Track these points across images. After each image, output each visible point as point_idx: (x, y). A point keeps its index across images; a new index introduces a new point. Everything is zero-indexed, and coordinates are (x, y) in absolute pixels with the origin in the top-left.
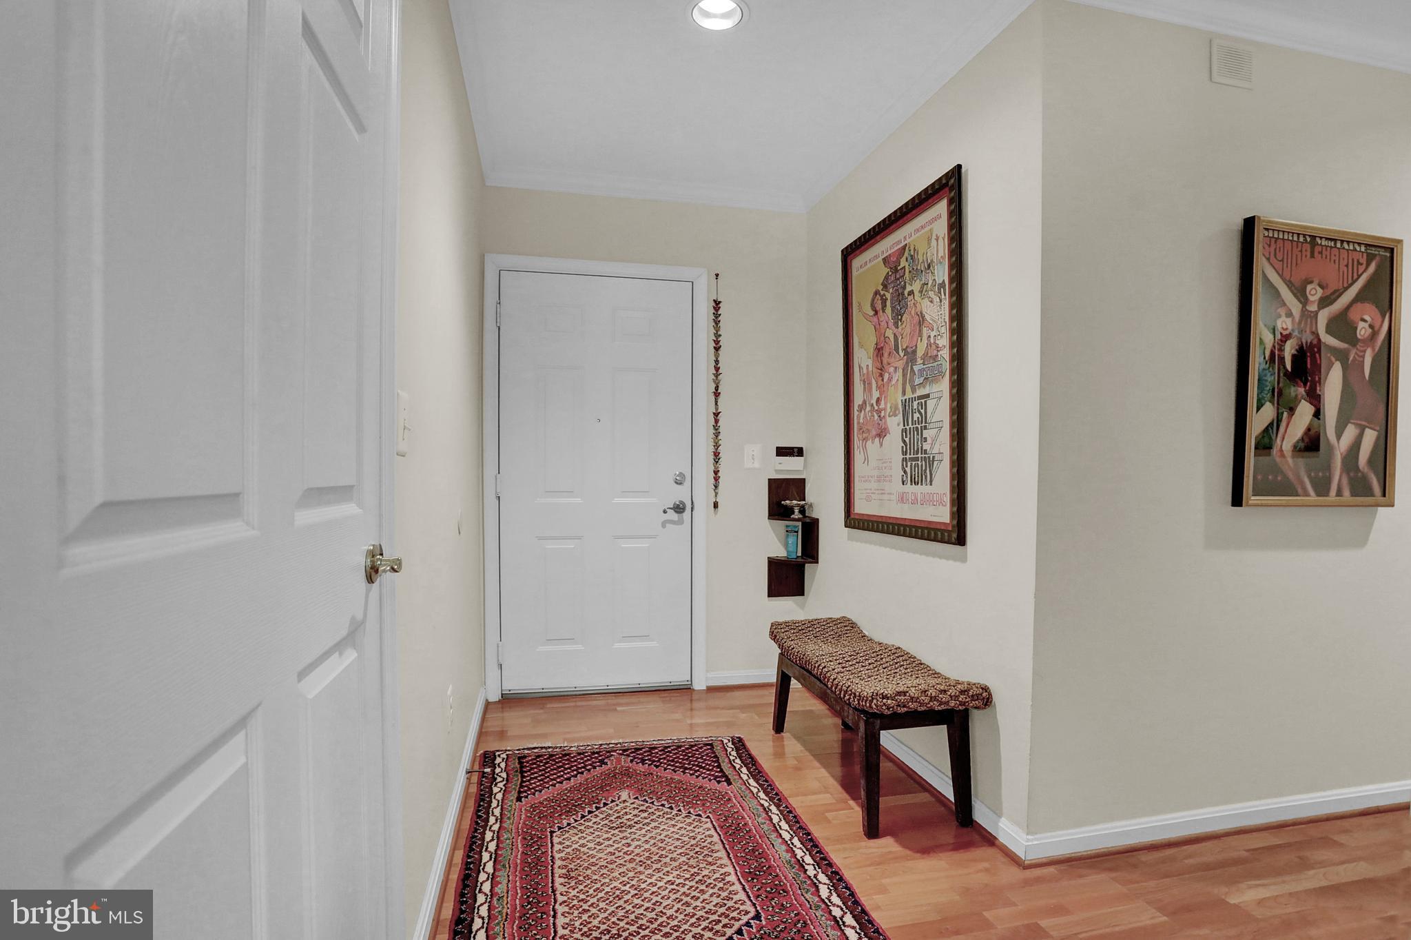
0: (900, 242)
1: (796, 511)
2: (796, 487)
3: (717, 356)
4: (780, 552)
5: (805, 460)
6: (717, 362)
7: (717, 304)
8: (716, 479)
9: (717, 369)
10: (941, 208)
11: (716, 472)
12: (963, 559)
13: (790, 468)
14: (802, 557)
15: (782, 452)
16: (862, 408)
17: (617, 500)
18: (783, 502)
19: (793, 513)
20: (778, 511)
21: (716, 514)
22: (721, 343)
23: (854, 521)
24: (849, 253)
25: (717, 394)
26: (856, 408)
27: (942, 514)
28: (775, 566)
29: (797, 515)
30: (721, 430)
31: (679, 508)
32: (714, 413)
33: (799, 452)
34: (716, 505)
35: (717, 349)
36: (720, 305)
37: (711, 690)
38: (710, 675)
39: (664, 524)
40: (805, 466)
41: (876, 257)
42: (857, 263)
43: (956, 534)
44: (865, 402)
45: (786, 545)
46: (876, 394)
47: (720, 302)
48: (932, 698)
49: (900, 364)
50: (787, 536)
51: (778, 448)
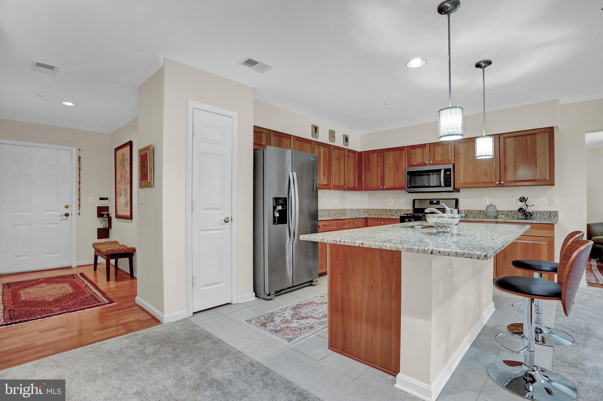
0: (123, 152)
1: (105, 215)
2: (106, 208)
3: (80, 172)
4: (101, 227)
5: (109, 202)
6: (79, 174)
7: (80, 158)
8: (79, 206)
9: (80, 176)
10: (128, 148)
11: (79, 205)
12: (132, 223)
13: (104, 203)
14: (108, 227)
15: (101, 199)
16: (118, 188)
17: (44, 213)
18: (101, 213)
19: (104, 215)
20: (100, 215)
21: (79, 216)
22: (81, 169)
23: (118, 217)
24: (116, 150)
25: (79, 183)
26: (117, 188)
27: (128, 214)
28: (99, 230)
29: (105, 216)
30: (81, 193)
31: (67, 215)
32: (79, 188)
33: (107, 199)
34: (79, 214)
35: (80, 170)
36: (81, 158)
37: (78, 267)
38: (78, 262)
39: (61, 220)
40: (109, 203)
41: (120, 153)
42: (118, 152)
43: (131, 218)
44: (119, 187)
45: (102, 224)
46: (120, 186)
47: (80, 157)
48: (120, 250)
49: (124, 179)
50: (103, 222)
51: (100, 198)
